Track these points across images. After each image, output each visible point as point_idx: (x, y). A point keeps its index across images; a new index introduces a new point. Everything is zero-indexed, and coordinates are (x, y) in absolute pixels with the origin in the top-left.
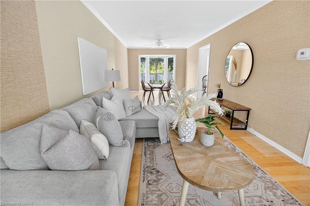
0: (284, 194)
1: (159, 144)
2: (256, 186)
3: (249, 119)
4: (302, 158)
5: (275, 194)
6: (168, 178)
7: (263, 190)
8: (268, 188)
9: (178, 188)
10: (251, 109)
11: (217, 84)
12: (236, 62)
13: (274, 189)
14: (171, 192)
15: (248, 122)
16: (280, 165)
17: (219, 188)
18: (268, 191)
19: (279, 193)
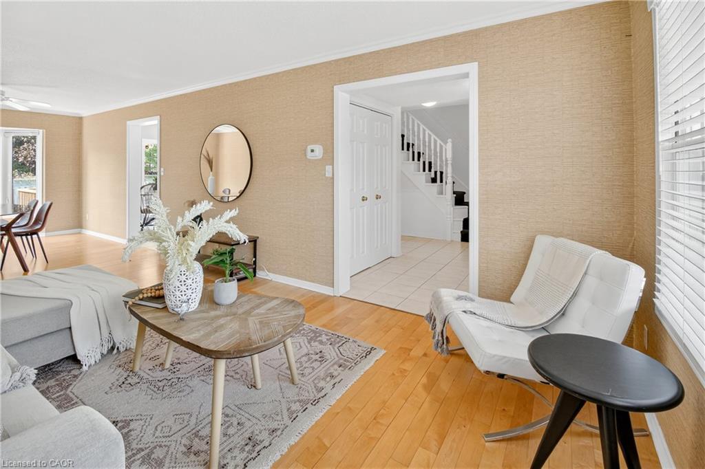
0: (328, 337)
1: (76, 372)
2: (298, 344)
3: (257, 257)
4: (333, 287)
5: (321, 342)
6: (149, 419)
7: (307, 344)
8: (311, 339)
9: (181, 421)
10: (258, 237)
11: (189, 201)
12: (211, 156)
13: (317, 337)
14: (170, 434)
15: (257, 261)
16: (314, 307)
17: (276, 339)
18: (312, 343)
19: (324, 338)
